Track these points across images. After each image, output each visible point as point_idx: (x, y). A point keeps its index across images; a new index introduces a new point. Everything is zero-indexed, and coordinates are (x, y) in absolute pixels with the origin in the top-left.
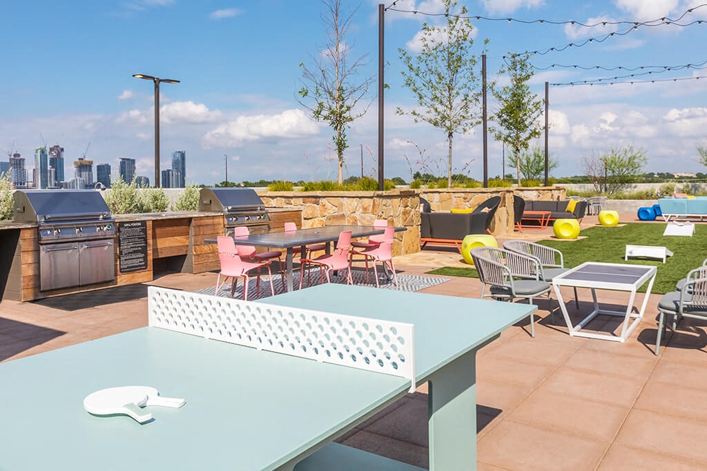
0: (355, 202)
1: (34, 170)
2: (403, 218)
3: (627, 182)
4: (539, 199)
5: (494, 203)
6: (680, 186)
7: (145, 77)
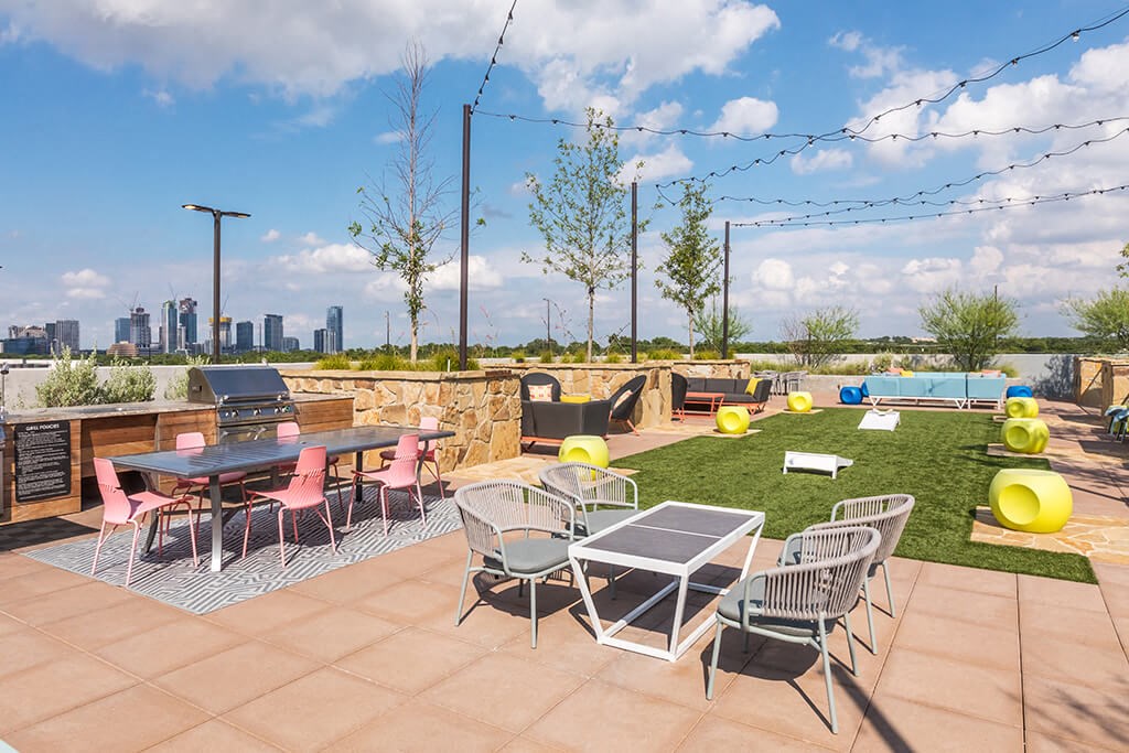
0: (418, 387)
1: (161, 328)
2: (490, 410)
3: (838, 351)
4: (714, 376)
5: (636, 386)
6: (898, 358)
7: (199, 208)
